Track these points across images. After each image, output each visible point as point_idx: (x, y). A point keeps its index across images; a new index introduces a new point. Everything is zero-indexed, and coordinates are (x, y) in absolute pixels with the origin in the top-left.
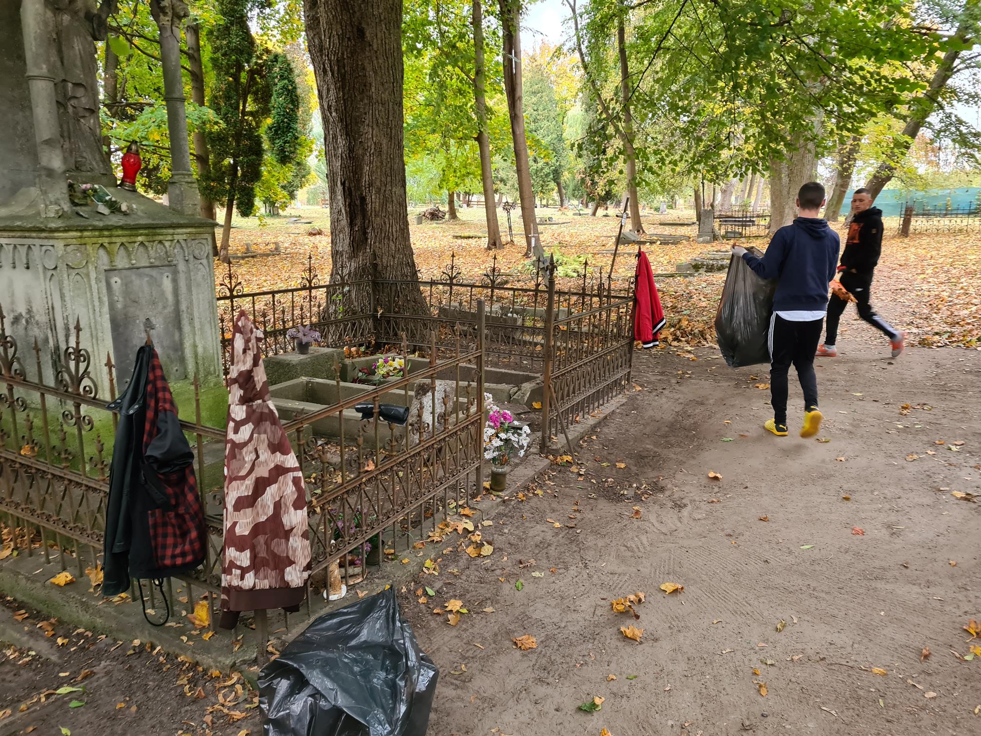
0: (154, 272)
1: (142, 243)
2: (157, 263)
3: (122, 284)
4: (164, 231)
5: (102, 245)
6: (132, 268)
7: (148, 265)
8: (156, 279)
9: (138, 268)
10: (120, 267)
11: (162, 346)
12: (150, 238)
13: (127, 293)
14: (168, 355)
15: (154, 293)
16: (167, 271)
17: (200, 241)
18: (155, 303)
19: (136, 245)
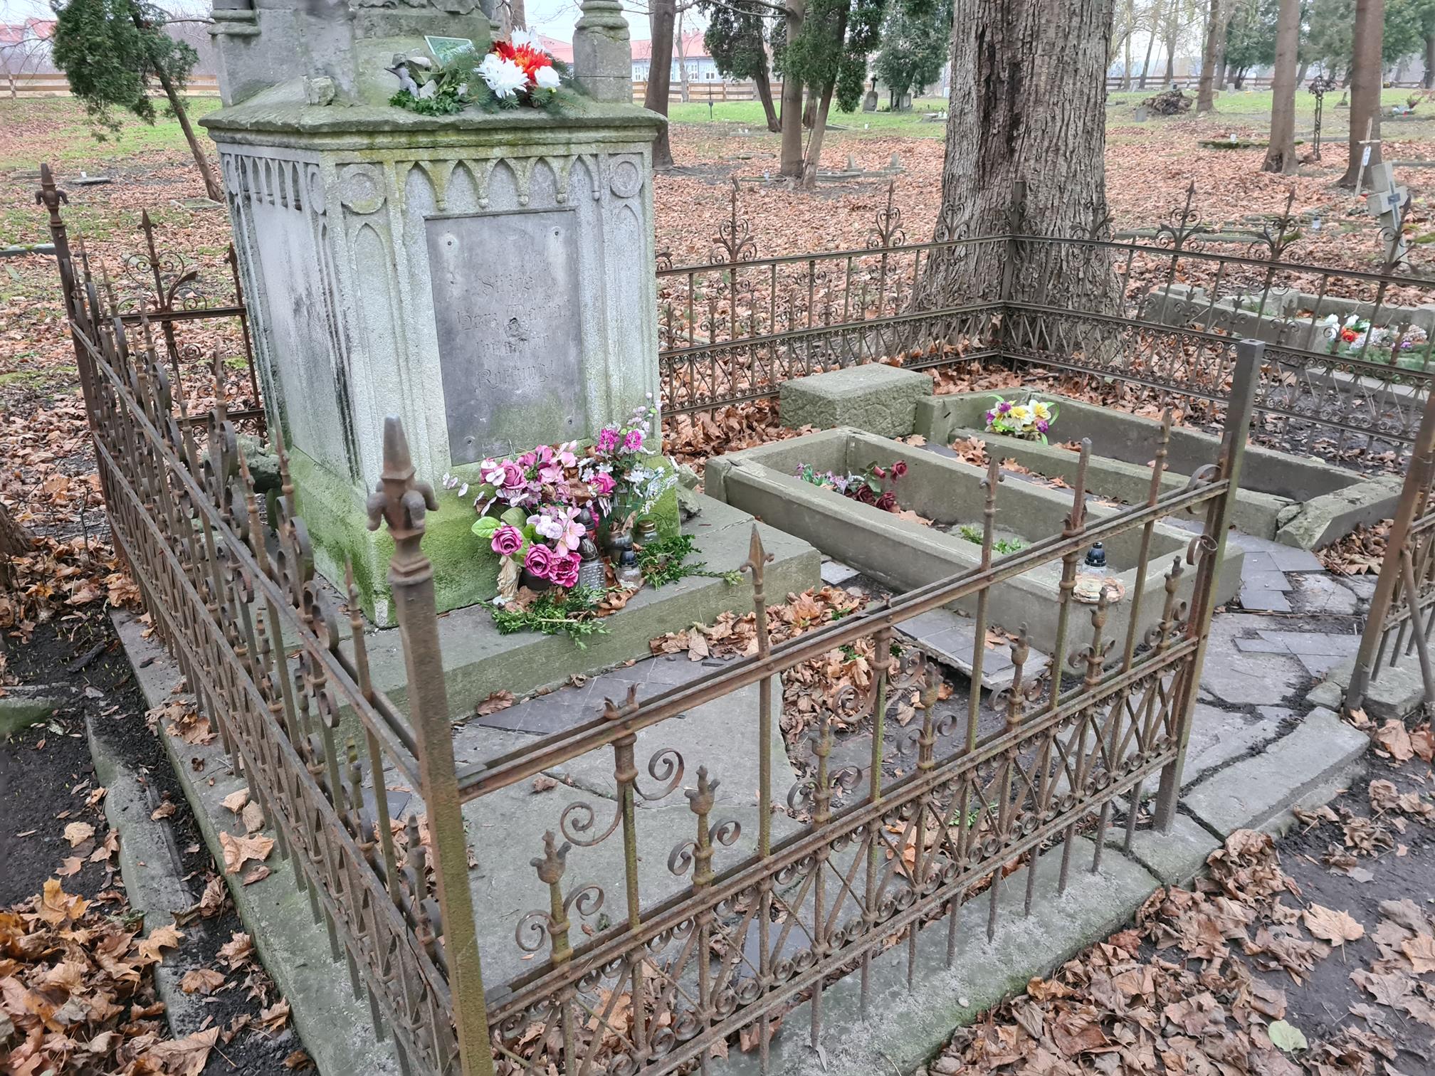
0: (530, 224)
1: (502, 161)
2: (534, 205)
3: (462, 248)
4: (549, 136)
5: (417, 165)
6: (482, 215)
7: (515, 208)
8: (532, 238)
9: (495, 215)
10: (457, 212)
11: (542, 373)
12: (520, 152)
13: (471, 265)
14: (554, 392)
15: (528, 266)
16: (555, 223)
17: (627, 158)
18: (529, 287)
19: (491, 166)
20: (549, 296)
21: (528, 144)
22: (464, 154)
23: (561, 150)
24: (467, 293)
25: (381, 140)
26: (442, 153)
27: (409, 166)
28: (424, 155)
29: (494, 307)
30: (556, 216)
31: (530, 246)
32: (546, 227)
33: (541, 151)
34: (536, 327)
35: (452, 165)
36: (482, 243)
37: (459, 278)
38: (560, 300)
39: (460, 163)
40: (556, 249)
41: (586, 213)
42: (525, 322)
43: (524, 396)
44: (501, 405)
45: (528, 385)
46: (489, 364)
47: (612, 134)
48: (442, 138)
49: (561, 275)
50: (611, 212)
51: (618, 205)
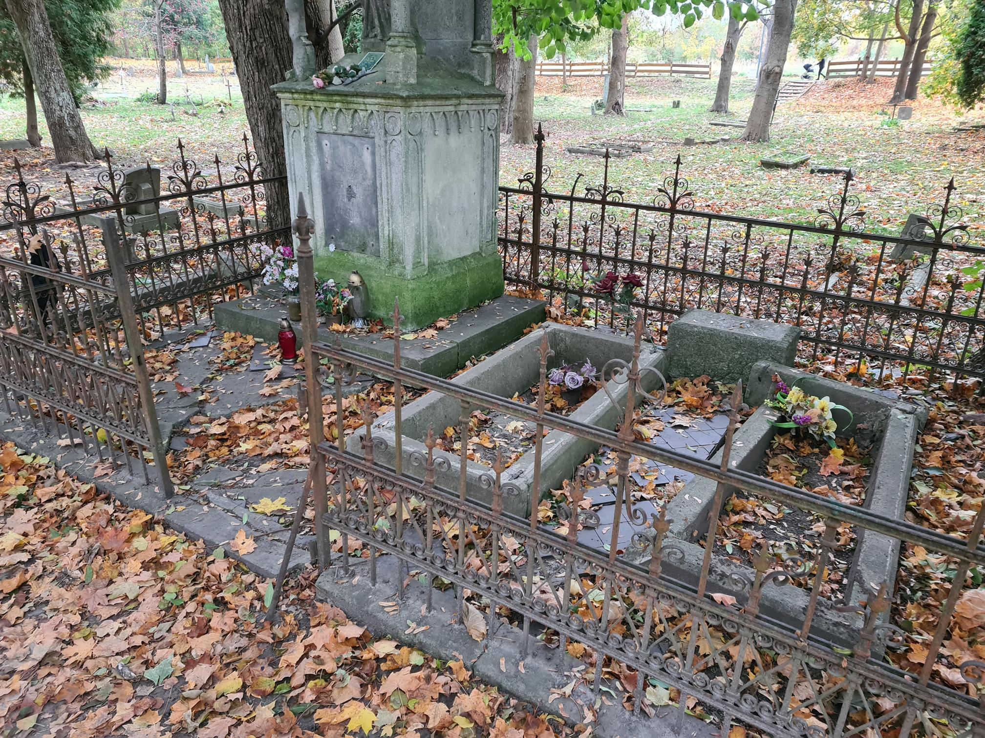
0: (356, 142)
1: (340, 110)
3: (331, 147)
5: (310, 108)
6: (337, 134)
8: (357, 149)
11: (361, 217)
13: (334, 157)
14: (366, 227)
15: (355, 162)
16: (366, 144)
17: (392, 114)
18: (355, 172)
19: (336, 111)
20: (364, 179)
21: (348, 103)
22: (325, 105)
23: (363, 107)
24: (332, 170)
25: (296, 96)
26: (318, 104)
27: (307, 108)
28: (311, 104)
29: (342, 178)
30: (367, 140)
31: (356, 152)
32: (363, 144)
33: (355, 106)
34: (358, 191)
35: (322, 109)
36: (338, 147)
37: (329, 162)
38: (369, 182)
39: (325, 109)
40: (367, 156)
41: (377, 140)
42: (354, 188)
43: (353, 224)
44: (345, 226)
45: (355, 220)
46: (340, 204)
47: (383, 101)
48: (315, 97)
49: (369, 169)
50: (386, 142)
51: (390, 138)
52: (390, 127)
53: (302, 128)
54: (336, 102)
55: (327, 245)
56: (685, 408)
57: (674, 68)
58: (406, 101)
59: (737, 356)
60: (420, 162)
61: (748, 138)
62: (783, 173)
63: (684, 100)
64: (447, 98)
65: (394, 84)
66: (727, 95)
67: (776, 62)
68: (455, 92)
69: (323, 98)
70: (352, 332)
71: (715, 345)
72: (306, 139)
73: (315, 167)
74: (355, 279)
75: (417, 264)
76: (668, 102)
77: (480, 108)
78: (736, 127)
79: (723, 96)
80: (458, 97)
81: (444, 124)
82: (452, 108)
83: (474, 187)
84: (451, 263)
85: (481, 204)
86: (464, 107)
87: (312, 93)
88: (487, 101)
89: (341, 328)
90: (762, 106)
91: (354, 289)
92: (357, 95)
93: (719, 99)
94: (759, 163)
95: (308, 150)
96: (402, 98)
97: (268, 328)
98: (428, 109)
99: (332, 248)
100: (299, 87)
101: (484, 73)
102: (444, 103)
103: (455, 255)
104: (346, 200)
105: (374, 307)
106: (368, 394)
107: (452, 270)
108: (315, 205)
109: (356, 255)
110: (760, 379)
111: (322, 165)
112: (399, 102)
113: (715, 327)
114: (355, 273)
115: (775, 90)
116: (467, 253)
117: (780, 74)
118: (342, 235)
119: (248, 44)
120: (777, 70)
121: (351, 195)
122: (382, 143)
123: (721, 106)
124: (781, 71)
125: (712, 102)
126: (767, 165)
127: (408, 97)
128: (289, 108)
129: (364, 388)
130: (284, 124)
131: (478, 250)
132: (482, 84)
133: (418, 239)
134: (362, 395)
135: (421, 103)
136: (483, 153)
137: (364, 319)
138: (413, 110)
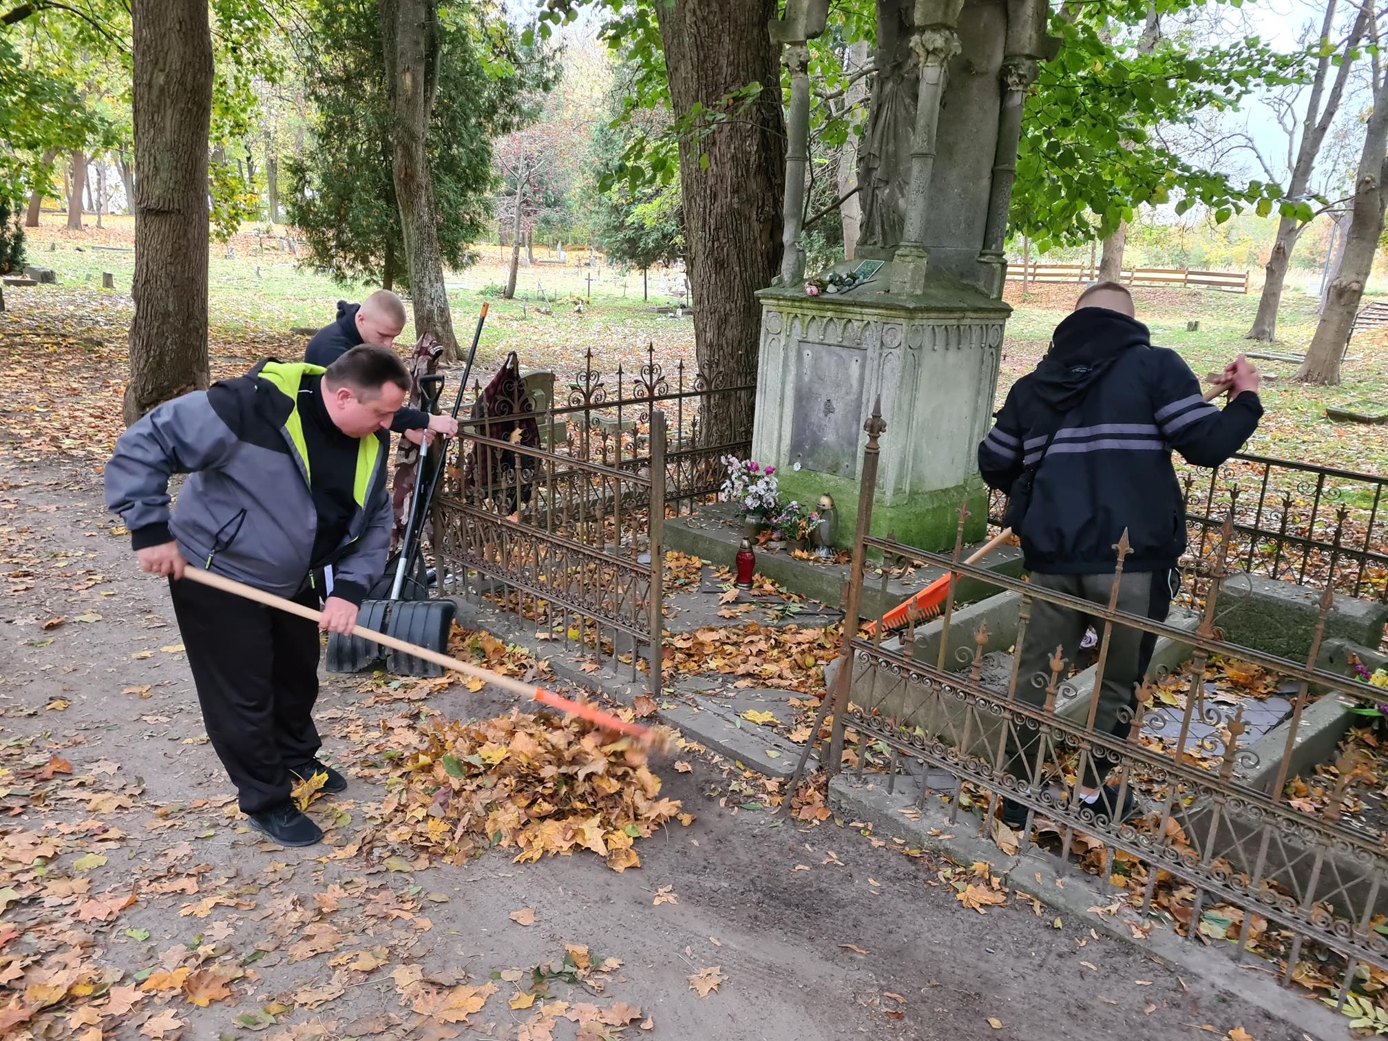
0: (844, 352)
1: (831, 319)
2: (845, 343)
3: (812, 357)
4: (851, 309)
5: (796, 315)
6: (822, 344)
7: (836, 343)
8: (844, 360)
9: (829, 345)
10: (811, 340)
11: (837, 434)
12: (839, 315)
13: (815, 368)
14: (842, 446)
15: (840, 375)
16: (856, 356)
17: (893, 326)
18: (838, 385)
19: (825, 320)
20: (847, 393)
21: (841, 312)
22: (814, 313)
23: (859, 317)
24: (811, 381)
25: (782, 303)
26: (806, 312)
27: (792, 316)
28: (799, 311)
29: (821, 391)
30: (857, 351)
31: (843, 364)
32: (852, 356)
33: (850, 316)
34: (838, 406)
35: (810, 317)
36: (821, 358)
37: (808, 373)
38: (853, 397)
39: (814, 318)
40: (855, 369)
41: (869, 353)
42: (834, 403)
43: (826, 442)
44: (816, 443)
45: (830, 437)
46: (814, 419)
47: (883, 312)
48: (804, 305)
49: (855, 384)
50: (881, 355)
51: (886, 351)
52: (887, 339)
53: (783, 337)
54: (828, 310)
55: (791, 463)
56: (1229, 684)
57: (1191, 277)
58: (911, 313)
59: (1300, 632)
60: (915, 378)
61: (1305, 378)
62: (1362, 429)
63: (1206, 322)
64: (951, 310)
65: (899, 294)
66: (1274, 317)
67: (1354, 277)
68: (961, 305)
69: (816, 306)
70: (816, 560)
71: (1271, 616)
72: (786, 348)
73: (791, 378)
74: (825, 501)
75: (898, 491)
76: (1181, 323)
77: (984, 322)
78: (1287, 361)
79: (1268, 319)
80: (963, 310)
81: (944, 339)
82: (954, 322)
83: (966, 410)
84: (934, 494)
85: (972, 429)
86: (967, 322)
87: (801, 300)
88: (992, 315)
89: (805, 555)
90: (1330, 336)
91: (822, 512)
92: (855, 304)
93: (1259, 321)
94: (1323, 413)
95: (786, 359)
96: (907, 309)
97: (719, 550)
98: (931, 322)
99: (797, 467)
100: (788, 293)
101: (992, 284)
102: (948, 315)
103: (936, 485)
104: (822, 415)
105: (842, 536)
106: (836, 629)
107: (932, 502)
108: (784, 419)
109: (825, 476)
110: (1331, 660)
111: (799, 377)
112: (903, 313)
113: (1270, 594)
114: (827, 495)
115: (1351, 314)
116: (950, 484)
117: (1359, 293)
118: (810, 455)
119: (710, 244)
120: (1355, 286)
121: (829, 409)
122: (876, 355)
123: (1264, 332)
124: (1362, 287)
125: (1250, 326)
126: (1336, 417)
127: (915, 310)
128: (770, 315)
129: (831, 622)
130: (763, 330)
131: (962, 483)
132: (988, 297)
133: (902, 463)
134: (831, 628)
135: (926, 315)
136: (981, 373)
137: (829, 547)
138: (917, 322)
